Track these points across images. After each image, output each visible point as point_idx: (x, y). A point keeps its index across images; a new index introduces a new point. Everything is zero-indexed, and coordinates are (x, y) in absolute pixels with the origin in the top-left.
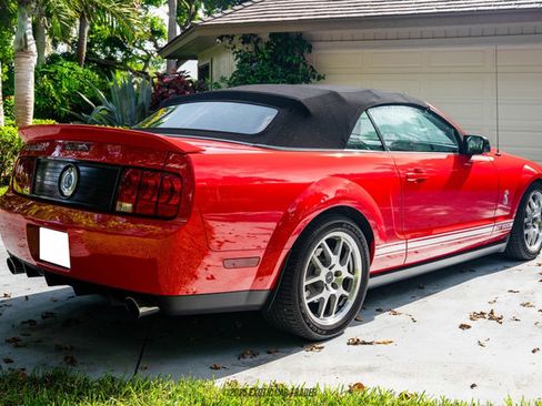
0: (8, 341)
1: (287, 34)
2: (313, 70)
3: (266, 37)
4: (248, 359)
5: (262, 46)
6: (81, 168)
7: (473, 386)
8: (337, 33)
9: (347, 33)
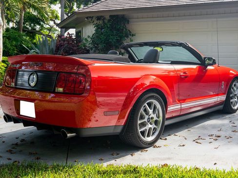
0: (7, 151)
1: (117, 15)
2: (130, 32)
3: (108, 17)
4: (115, 156)
5: (106, 21)
6: (39, 74)
7: (215, 164)
8: (140, 15)
9: (145, 14)
